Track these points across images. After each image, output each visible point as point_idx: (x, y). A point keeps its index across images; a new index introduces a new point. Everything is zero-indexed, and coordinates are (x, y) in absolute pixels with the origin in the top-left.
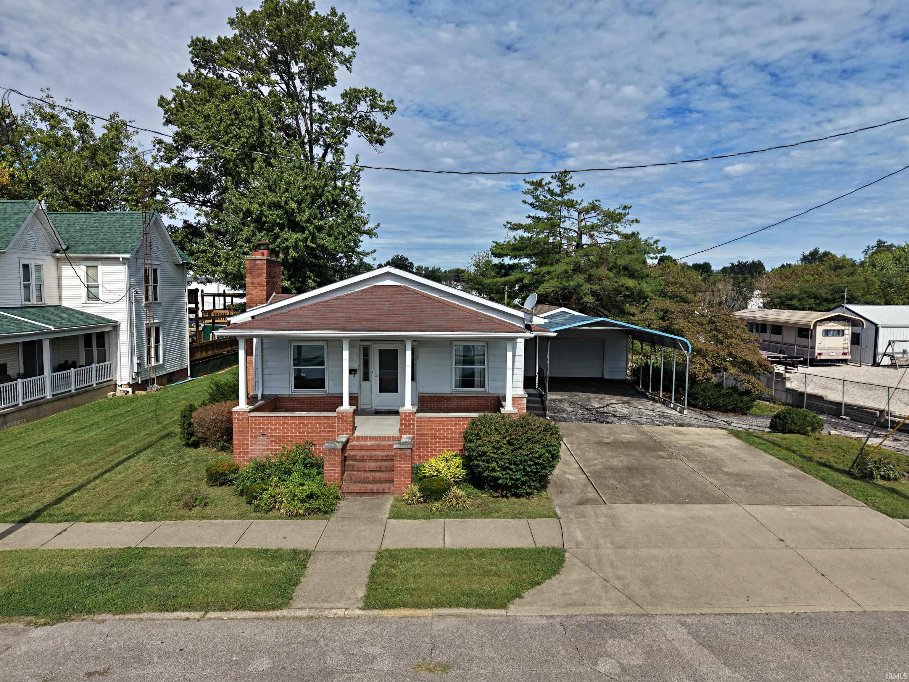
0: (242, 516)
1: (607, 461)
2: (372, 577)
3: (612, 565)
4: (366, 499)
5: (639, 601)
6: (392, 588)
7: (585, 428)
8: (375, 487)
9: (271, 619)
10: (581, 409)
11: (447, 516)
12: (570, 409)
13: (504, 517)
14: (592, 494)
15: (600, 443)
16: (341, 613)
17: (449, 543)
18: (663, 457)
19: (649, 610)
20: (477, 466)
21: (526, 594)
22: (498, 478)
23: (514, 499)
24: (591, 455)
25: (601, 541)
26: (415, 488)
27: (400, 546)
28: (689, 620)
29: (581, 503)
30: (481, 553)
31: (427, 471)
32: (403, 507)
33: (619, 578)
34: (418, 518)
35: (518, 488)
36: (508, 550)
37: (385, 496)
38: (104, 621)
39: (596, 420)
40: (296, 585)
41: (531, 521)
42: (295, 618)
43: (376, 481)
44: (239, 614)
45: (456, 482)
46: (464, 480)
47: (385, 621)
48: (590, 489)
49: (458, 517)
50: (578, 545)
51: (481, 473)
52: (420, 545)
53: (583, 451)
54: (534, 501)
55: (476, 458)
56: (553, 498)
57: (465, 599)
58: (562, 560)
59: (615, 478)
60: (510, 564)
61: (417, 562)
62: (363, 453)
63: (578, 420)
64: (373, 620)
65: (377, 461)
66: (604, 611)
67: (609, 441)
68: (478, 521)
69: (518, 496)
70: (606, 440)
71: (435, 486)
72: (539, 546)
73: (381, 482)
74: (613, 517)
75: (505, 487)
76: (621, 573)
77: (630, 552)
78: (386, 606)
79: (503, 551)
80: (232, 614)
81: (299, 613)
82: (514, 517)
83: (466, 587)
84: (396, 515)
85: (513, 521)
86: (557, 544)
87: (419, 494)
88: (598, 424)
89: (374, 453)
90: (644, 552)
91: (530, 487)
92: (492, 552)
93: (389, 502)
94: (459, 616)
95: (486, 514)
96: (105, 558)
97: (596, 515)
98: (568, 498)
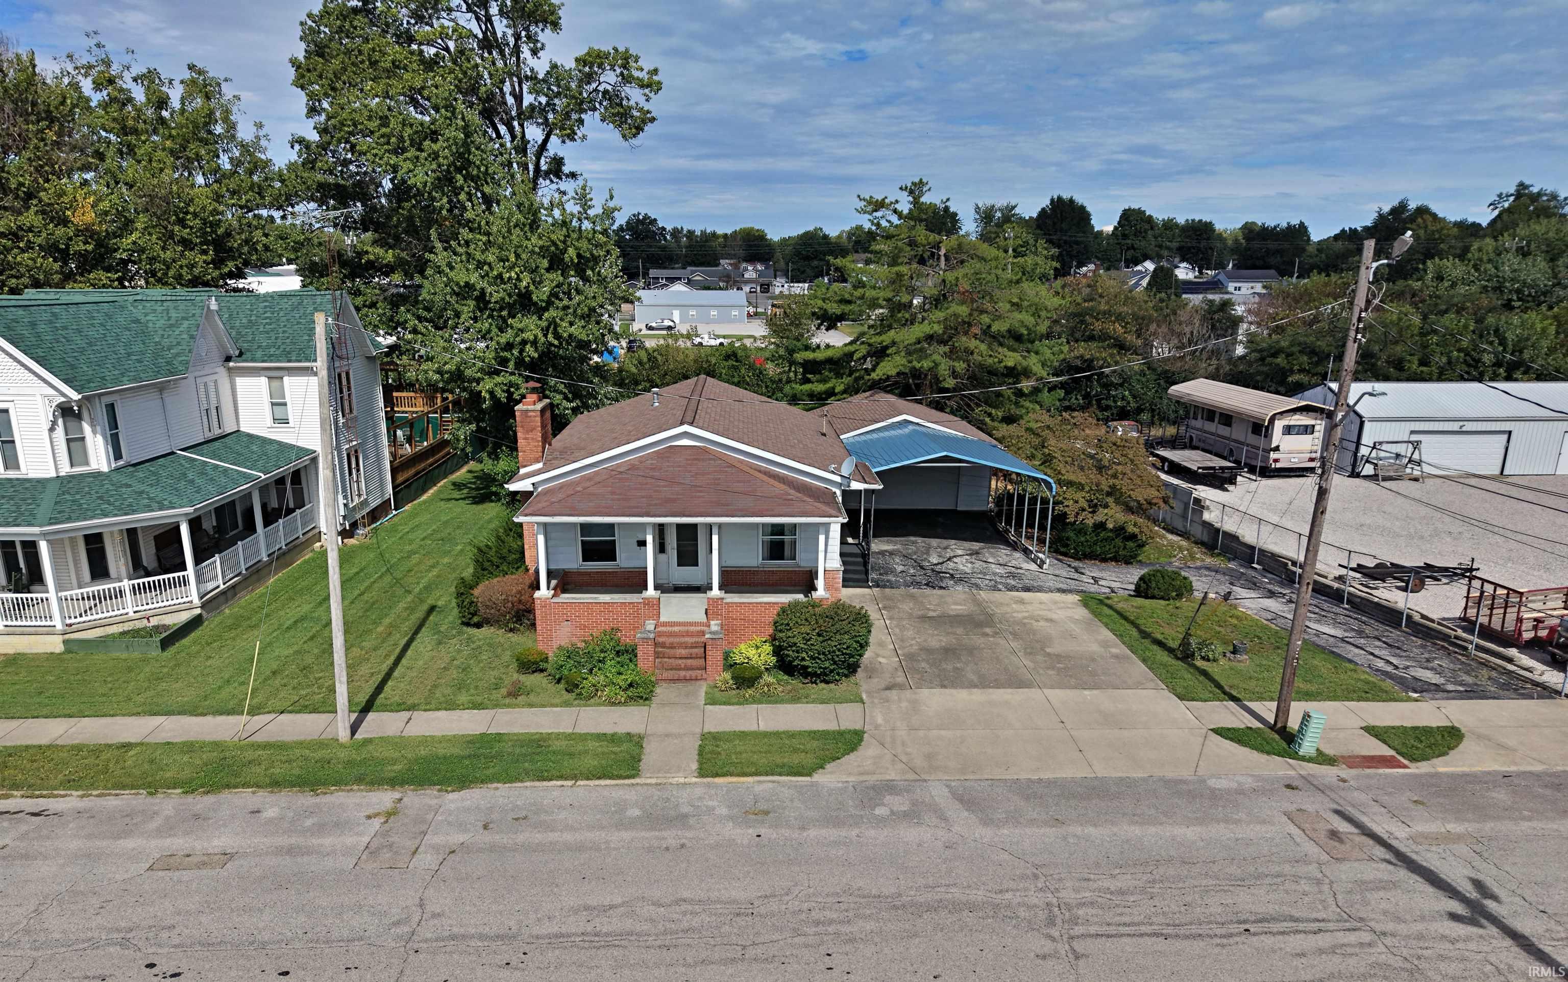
0: (567, 704)
1: (925, 641)
2: (700, 754)
3: (904, 744)
4: (680, 685)
5: (918, 771)
6: (720, 763)
7: (912, 597)
8: (688, 674)
9: (628, 785)
10: (914, 568)
11: (760, 702)
12: (900, 568)
13: (813, 702)
14: (900, 679)
15: (924, 618)
16: (682, 780)
17: (763, 727)
18: (987, 635)
19: (924, 776)
20: (788, 656)
21: (828, 766)
22: (808, 667)
23: (823, 685)
24: (910, 633)
25: (898, 724)
26: (727, 676)
27: (720, 729)
28: (953, 784)
29: (888, 688)
30: (791, 735)
31: (738, 659)
32: (718, 695)
33: (907, 754)
34: (733, 704)
35: (826, 675)
36: (815, 732)
37: (698, 683)
38: (497, 789)
39: (927, 585)
40: (640, 761)
41: (838, 706)
42: (647, 784)
43: (687, 668)
44: (603, 782)
45: (767, 669)
46: (775, 667)
47: (716, 786)
48: (900, 673)
49: (770, 702)
50: (877, 727)
51: (791, 662)
52: (737, 728)
53: (903, 628)
54: (844, 686)
55: (786, 648)
56: (862, 683)
57: (779, 770)
58: (861, 740)
59: (927, 662)
60: (815, 744)
61: (737, 742)
62: (671, 640)
63: (907, 585)
64: (709, 785)
65: (686, 648)
66: (888, 777)
67: (934, 614)
68: (788, 706)
69: (827, 682)
70: (931, 614)
71: (747, 674)
72: (843, 728)
73: (693, 669)
74: (914, 702)
75: (815, 674)
76: (909, 750)
77: (921, 733)
78: (717, 775)
79: (810, 733)
80: (597, 782)
81: (649, 781)
82: (823, 702)
83: (779, 761)
84: (712, 701)
85: (821, 706)
86: (858, 727)
87: (731, 682)
88: (928, 591)
89: (683, 640)
90: (935, 732)
91: (838, 674)
92: (801, 734)
93: (702, 689)
94: (774, 782)
95: (795, 700)
96: (469, 742)
97: (900, 700)
98: (877, 683)
